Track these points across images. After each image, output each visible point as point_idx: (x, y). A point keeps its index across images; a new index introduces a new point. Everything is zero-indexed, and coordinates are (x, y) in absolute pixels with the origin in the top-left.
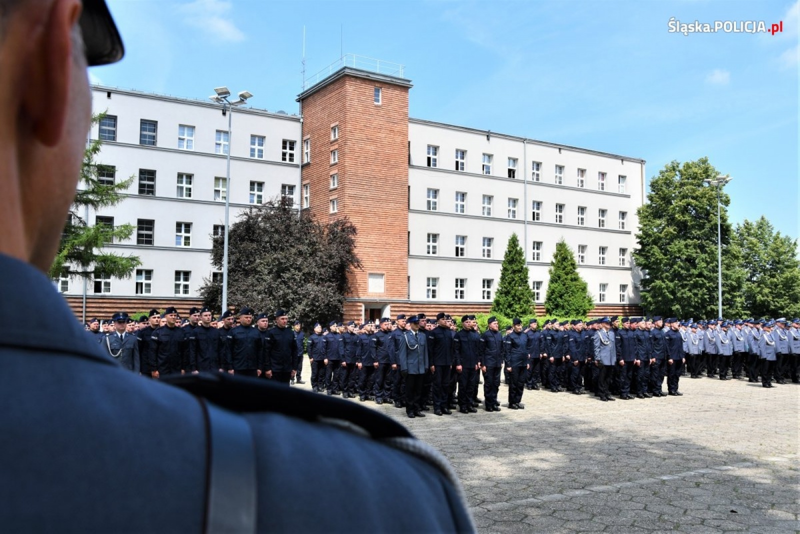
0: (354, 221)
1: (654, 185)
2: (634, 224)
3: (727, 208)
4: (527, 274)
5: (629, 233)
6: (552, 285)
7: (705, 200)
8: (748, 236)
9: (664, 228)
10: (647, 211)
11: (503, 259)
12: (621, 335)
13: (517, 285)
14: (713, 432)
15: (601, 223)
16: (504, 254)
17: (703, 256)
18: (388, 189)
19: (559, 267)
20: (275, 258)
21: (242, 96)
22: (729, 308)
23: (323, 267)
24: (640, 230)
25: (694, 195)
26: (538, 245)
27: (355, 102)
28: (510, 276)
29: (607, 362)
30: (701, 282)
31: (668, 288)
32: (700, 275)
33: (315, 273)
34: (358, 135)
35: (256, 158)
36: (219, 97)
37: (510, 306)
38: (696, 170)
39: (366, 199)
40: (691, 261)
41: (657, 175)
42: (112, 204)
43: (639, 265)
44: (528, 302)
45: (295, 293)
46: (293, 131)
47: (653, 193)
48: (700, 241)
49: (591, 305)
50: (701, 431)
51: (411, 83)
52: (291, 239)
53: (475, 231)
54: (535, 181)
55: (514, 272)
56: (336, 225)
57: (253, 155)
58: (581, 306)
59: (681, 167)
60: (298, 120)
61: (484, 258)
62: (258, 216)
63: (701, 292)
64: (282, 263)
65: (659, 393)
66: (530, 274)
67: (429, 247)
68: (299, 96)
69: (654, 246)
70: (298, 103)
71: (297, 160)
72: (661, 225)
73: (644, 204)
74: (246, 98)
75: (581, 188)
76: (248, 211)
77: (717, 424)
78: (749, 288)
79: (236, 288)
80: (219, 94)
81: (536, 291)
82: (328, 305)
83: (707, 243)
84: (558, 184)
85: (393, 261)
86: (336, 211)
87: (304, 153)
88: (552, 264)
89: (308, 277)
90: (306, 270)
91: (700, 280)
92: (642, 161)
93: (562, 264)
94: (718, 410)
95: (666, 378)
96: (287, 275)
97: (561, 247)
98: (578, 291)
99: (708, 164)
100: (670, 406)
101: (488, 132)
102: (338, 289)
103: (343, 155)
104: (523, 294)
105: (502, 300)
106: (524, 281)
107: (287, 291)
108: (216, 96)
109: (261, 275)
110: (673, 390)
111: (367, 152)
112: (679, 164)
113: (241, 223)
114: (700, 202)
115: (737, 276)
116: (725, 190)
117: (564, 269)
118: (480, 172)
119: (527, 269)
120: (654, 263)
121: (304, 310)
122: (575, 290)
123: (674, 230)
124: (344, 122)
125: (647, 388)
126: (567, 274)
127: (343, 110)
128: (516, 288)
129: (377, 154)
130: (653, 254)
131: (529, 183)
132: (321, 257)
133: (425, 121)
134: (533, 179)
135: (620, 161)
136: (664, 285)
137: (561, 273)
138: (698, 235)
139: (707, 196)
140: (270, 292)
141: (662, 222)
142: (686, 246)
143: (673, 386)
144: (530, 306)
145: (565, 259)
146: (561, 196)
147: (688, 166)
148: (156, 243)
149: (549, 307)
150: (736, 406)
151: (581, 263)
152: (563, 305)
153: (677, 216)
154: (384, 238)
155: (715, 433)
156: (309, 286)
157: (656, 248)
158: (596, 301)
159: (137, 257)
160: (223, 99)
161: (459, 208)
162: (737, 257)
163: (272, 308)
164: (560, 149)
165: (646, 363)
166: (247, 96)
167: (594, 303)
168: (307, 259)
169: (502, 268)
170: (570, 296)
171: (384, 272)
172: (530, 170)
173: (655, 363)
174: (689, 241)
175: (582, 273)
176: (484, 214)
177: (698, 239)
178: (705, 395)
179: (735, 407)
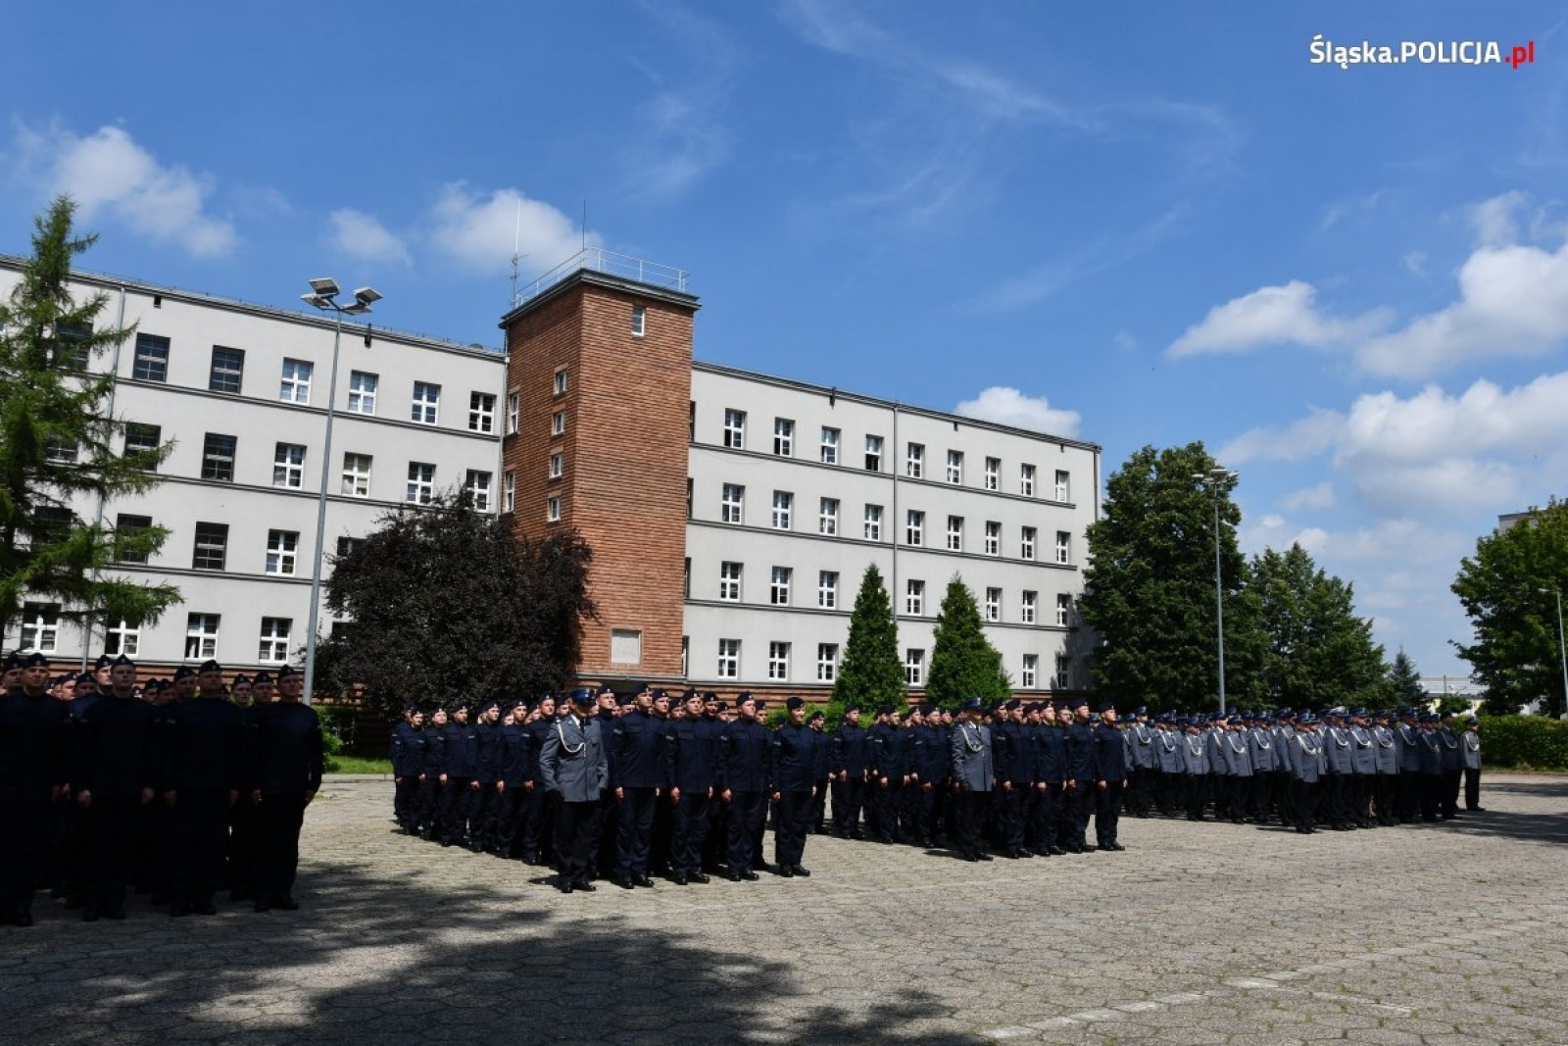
0: (590, 535)
1: (1113, 487)
2: (1081, 553)
3: (1236, 528)
4: (894, 635)
5: (1073, 568)
6: (938, 656)
7: (1198, 514)
8: (1273, 576)
9: (1130, 560)
10: (1102, 532)
11: (853, 609)
12: (1006, 734)
13: (876, 654)
14: (1149, 924)
15: (1027, 550)
16: (855, 599)
17: (1196, 608)
18: (651, 481)
19: (951, 625)
20: (439, 598)
21: (359, 295)
22: (1242, 699)
23: (526, 614)
24: (1091, 564)
25: (1180, 504)
26: (916, 586)
27: (598, 330)
28: (865, 638)
29: (977, 787)
30: (1193, 653)
31: (1136, 662)
32: (1193, 641)
33: (510, 625)
34: (601, 386)
35: (423, 421)
36: (320, 296)
37: (863, 691)
38: (1182, 463)
39: (613, 498)
40: (1176, 616)
41: (1119, 470)
42: (139, 491)
43: (1090, 623)
44: (895, 684)
45: (474, 659)
46: (492, 378)
47: (1112, 501)
48: (1190, 583)
49: (1005, 691)
50: (1128, 922)
51: (697, 302)
52: (471, 565)
53: (807, 560)
54: (912, 476)
55: (872, 632)
56: (554, 542)
57: (416, 417)
58: (988, 693)
59: (1158, 457)
60: (500, 360)
61: (821, 607)
62: (413, 522)
63: (1192, 672)
64: (451, 607)
65: (1081, 847)
66: (899, 636)
67: (724, 585)
68: (503, 318)
69: (1114, 590)
70: (503, 331)
71: (496, 429)
72: (1125, 553)
73: (1099, 519)
74: (369, 301)
75: (993, 491)
76: (395, 512)
77: (1165, 907)
78: (1274, 663)
79: (365, 649)
80: (319, 292)
81: (912, 665)
82: (533, 682)
83: (1202, 587)
84: (951, 482)
85: (656, 609)
86: (558, 518)
87: (510, 417)
88: (940, 619)
89: (499, 633)
90: (495, 620)
91: (1193, 650)
92: (1096, 447)
93: (956, 619)
94: (1179, 879)
95: (1092, 818)
96: (459, 628)
97: (956, 590)
98: (983, 666)
99: (1203, 453)
100: (1093, 871)
101: (833, 391)
102: (551, 655)
103: (573, 420)
104: (886, 671)
105: (848, 681)
106: (890, 645)
107: (458, 656)
108: (313, 295)
109: (413, 628)
110: (1108, 840)
111: (616, 418)
112: (1154, 452)
113: (384, 534)
114: (1189, 517)
115: (1254, 643)
116: (1233, 497)
117: (959, 628)
118: (817, 457)
119: (894, 628)
120: (1115, 619)
121: (489, 691)
122: (978, 665)
123: (1148, 563)
124: (576, 363)
125: (1056, 835)
126: (964, 637)
127: (576, 342)
128: (876, 660)
129: (634, 420)
130: (1112, 604)
131: (903, 479)
132: (523, 598)
133: (723, 369)
134: (909, 473)
135: (1059, 447)
136: (1130, 658)
137: (955, 635)
138: (1188, 572)
139: (1201, 506)
140: (427, 657)
141: (1127, 549)
142: (1168, 591)
143: (1106, 833)
144: (899, 691)
145: (960, 610)
146: (958, 503)
147: (1169, 455)
148: (230, 567)
149: (933, 695)
150: (1215, 870)
151: (991, 619)
152: (957, 691)
153: (1151, 539)
154: (643, 566)
155: (1154, 927)
156: (500, 648)
157: (1116, 594)
158: (1016, 683)
159: (175, 588)
160: (326, 301)
161: (779, 519)
162: (1253, 612)
163: (430, 686)
164: (956, 424)
165: (1054, 788)
166: (370, 296)
167: (1012, 687)
168: (497, 600)
169: (850, 625)
170: (968, 676)
171: (639, 628)
172: (904, 457)
173: (1076, 789)
174: (1172, 583)
175: (993, 637)
176: (822, 530)
177: (1188, 580)
178: (1168, 849)
179: (1211, 871)
